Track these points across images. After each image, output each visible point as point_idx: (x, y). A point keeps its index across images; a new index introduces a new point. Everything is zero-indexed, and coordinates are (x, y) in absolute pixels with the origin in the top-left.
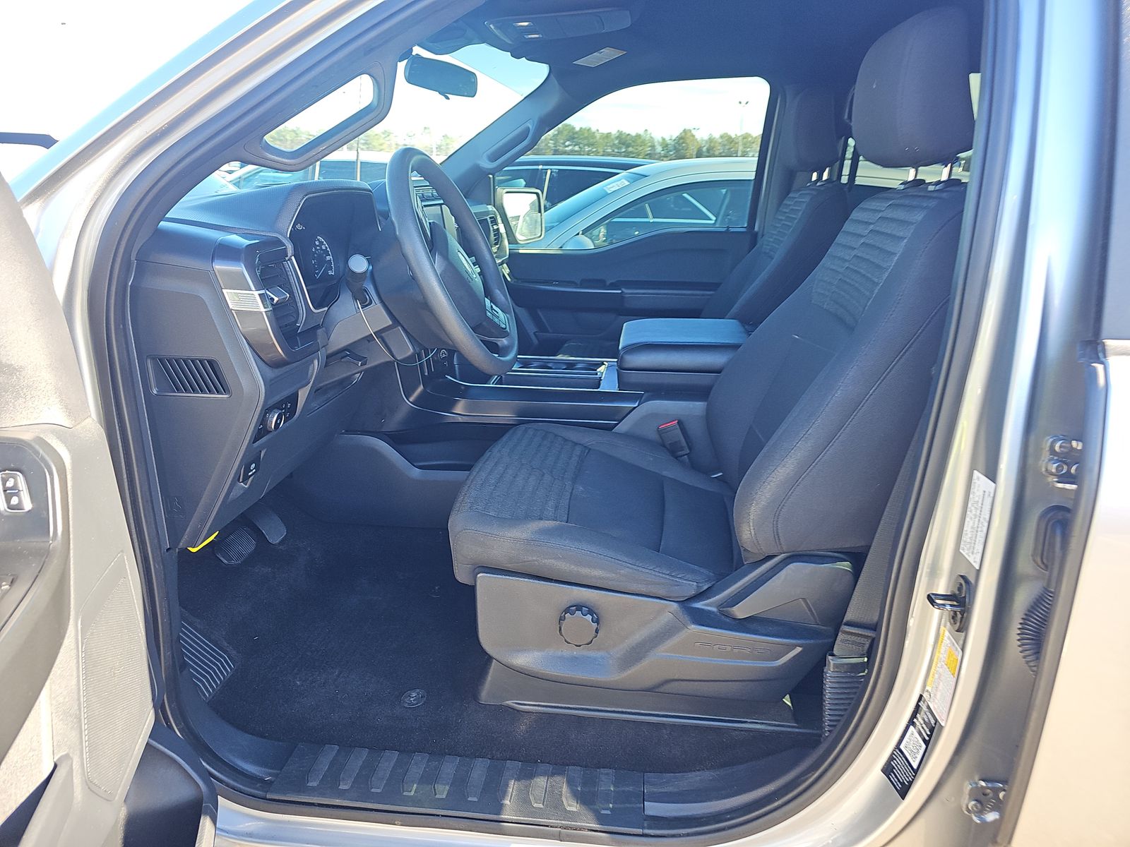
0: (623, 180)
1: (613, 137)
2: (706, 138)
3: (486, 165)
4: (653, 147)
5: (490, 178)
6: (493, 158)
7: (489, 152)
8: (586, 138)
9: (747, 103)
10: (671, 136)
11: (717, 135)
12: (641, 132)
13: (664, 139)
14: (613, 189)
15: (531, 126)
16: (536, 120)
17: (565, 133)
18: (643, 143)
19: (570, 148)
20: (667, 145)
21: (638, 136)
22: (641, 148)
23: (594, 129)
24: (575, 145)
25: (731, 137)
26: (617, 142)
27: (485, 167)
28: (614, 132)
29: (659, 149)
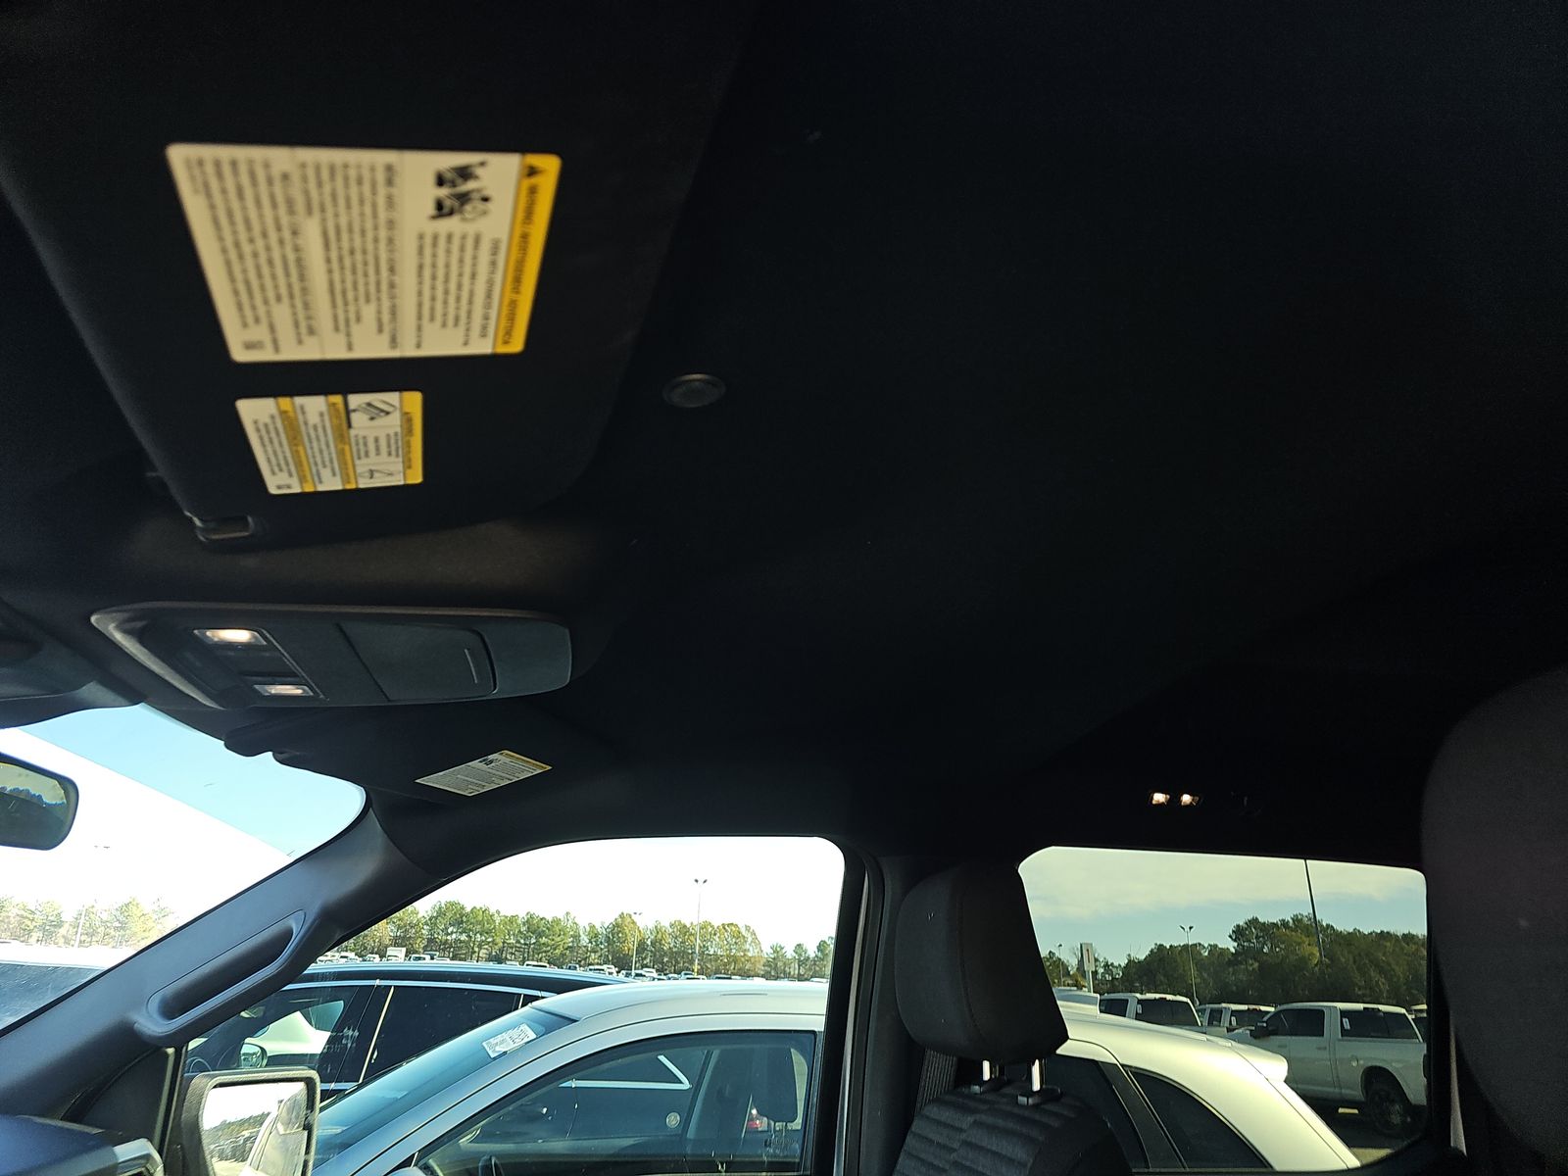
0: (524, 1027)
1: (519, 922)
2: (651, 926)
3: (152, 1024)
4: (576, 937)
5: (167, 1055)
6: (173, 1007)
7: (170, 990)
8: (479, 923)
9: (705, 882)
10: (603, 923)
11: (666, 924)
12: (561, 916)
13: (592, 927)
14: (501, 1049)
15: (298, 927)
16: (314, 909)
17: (449, 915)
18: (563, 932)
19: (454, 936)
20: (596, 936)
21: (557, 921)
22: (559, 939)
23: (492, 910)
24: (461, 933)
25: (685, 926)
26: (523, 929)
27: (149, 1032)
28: (522, 915)
29: (584, 940)
